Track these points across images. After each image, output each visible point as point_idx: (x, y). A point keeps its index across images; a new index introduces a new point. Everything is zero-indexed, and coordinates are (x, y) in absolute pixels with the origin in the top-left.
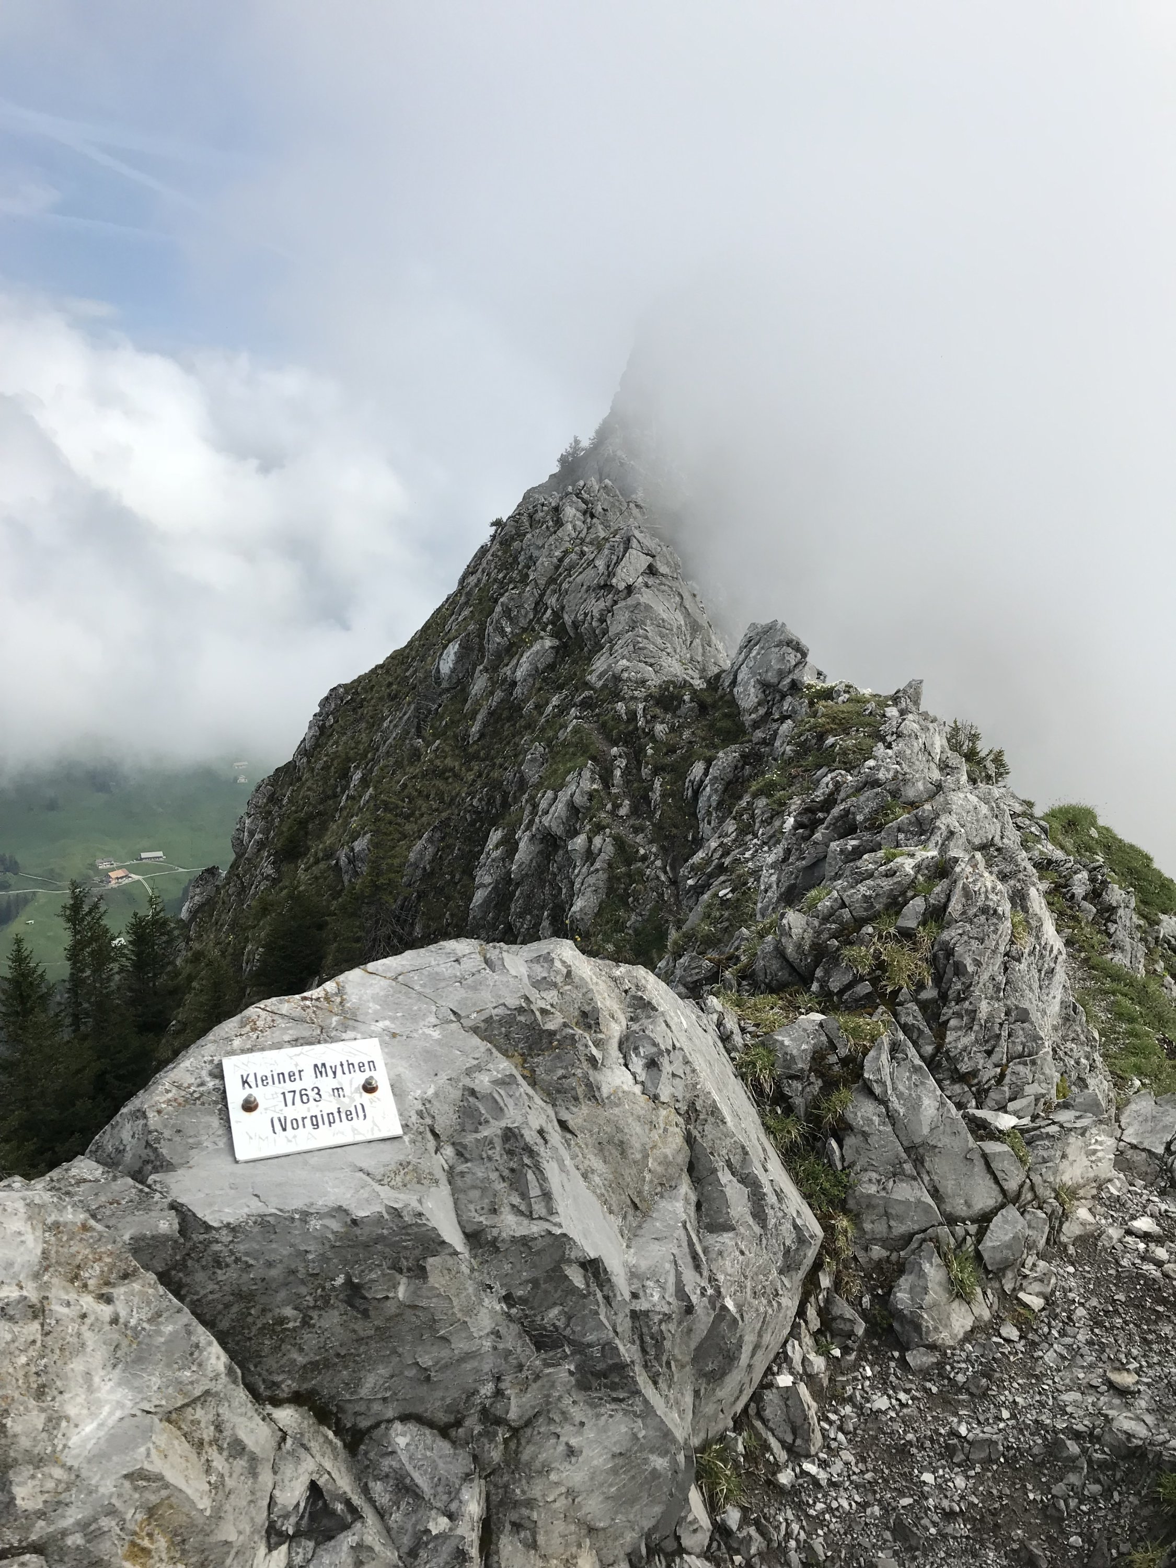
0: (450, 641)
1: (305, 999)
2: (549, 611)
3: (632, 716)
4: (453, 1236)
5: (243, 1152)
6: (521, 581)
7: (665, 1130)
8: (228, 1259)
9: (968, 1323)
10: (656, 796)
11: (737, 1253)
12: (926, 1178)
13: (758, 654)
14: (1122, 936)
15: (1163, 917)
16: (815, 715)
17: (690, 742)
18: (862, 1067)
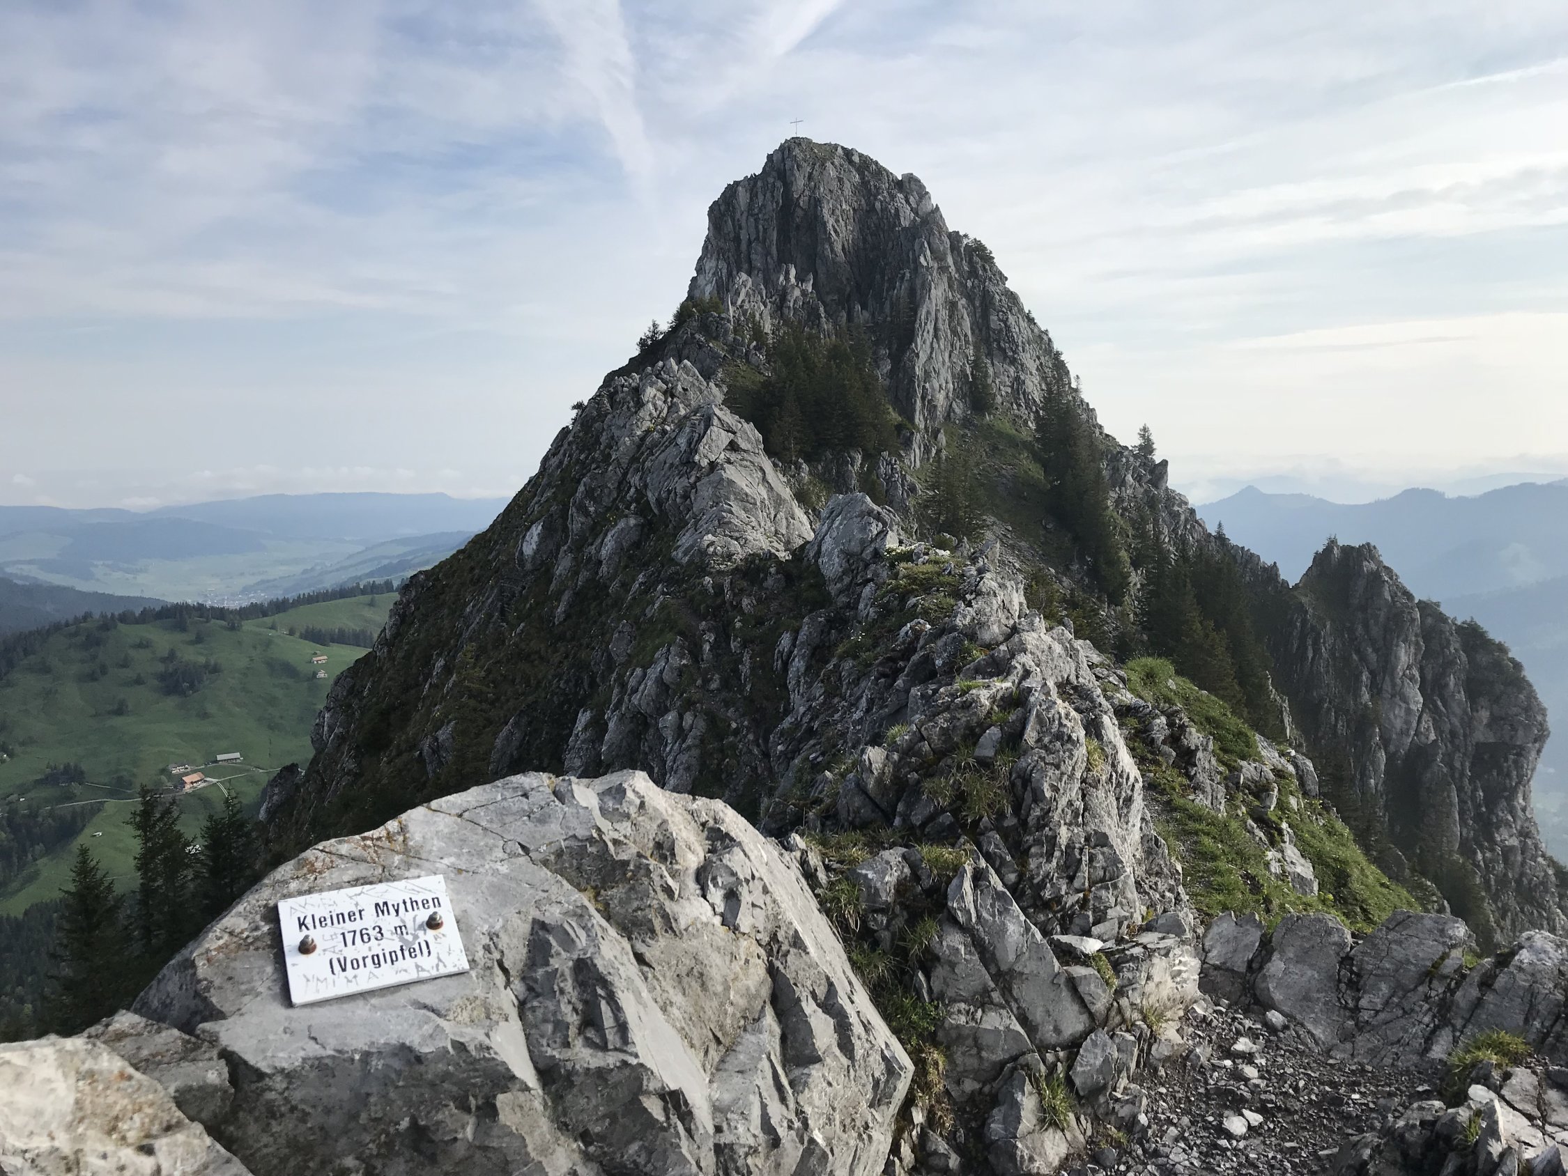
0: (533, 523)
1: (364, 839)
2: (633, 490)
3: (719, 589)
4: (524, 1070)
5: (299, 994)
6: (603, 461)
7: (747, 961)
8: (283, 1109)
9: (1063, 1150)
10: (745, 669)
11: (825, 1085)
12: (1014, 1005)
13: (840, 524)
14: (1202, 778)
15: (1244, 763)
16: (896, 576)
17: (778, 614)
18: (945, 897)
